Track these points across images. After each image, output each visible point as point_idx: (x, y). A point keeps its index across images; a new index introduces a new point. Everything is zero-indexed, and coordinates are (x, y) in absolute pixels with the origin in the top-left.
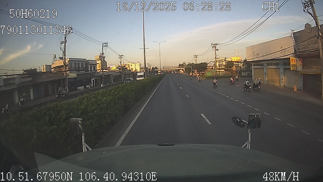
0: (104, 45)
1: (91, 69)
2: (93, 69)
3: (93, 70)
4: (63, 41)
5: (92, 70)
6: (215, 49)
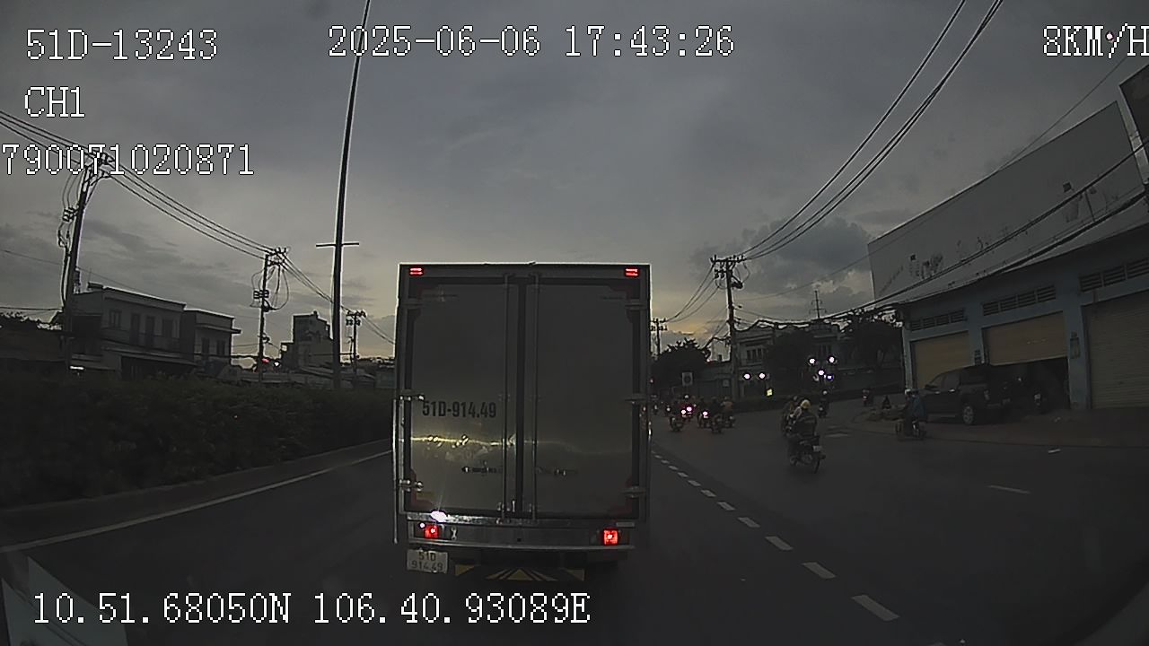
0: (269, 258)
1: (206, 347)
2: (213, 350)
3: (212, 355)
5: (211, 353)
6: (729, 281)
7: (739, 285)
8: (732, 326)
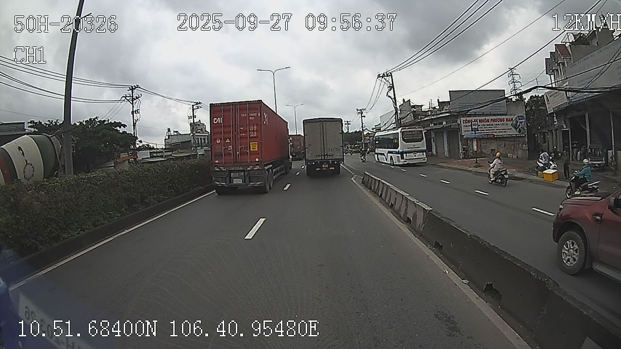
4: (191, 116)
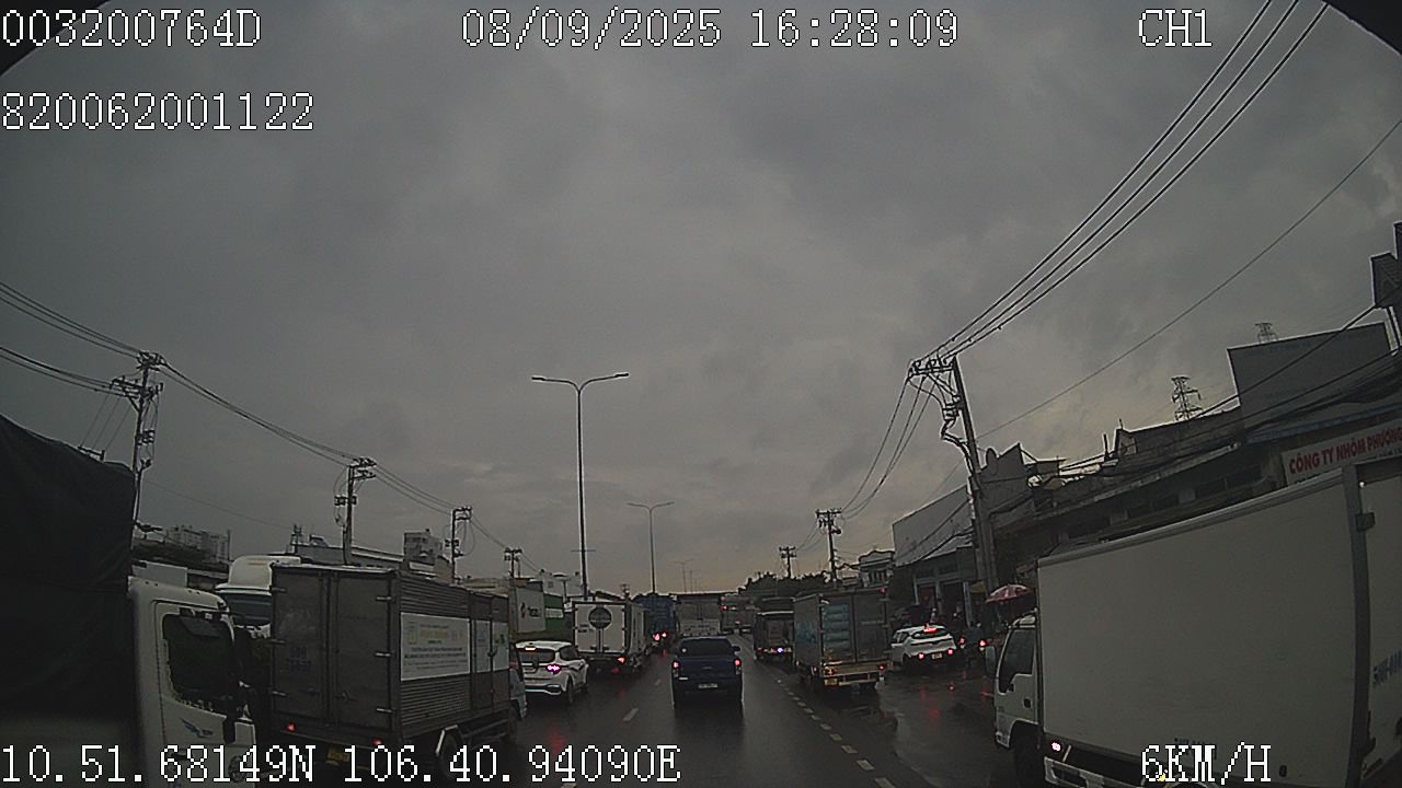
0: (457, 513)
4: (344, 498)
6: (830, 528)
7: (839, 532)
8: (833, 564)
